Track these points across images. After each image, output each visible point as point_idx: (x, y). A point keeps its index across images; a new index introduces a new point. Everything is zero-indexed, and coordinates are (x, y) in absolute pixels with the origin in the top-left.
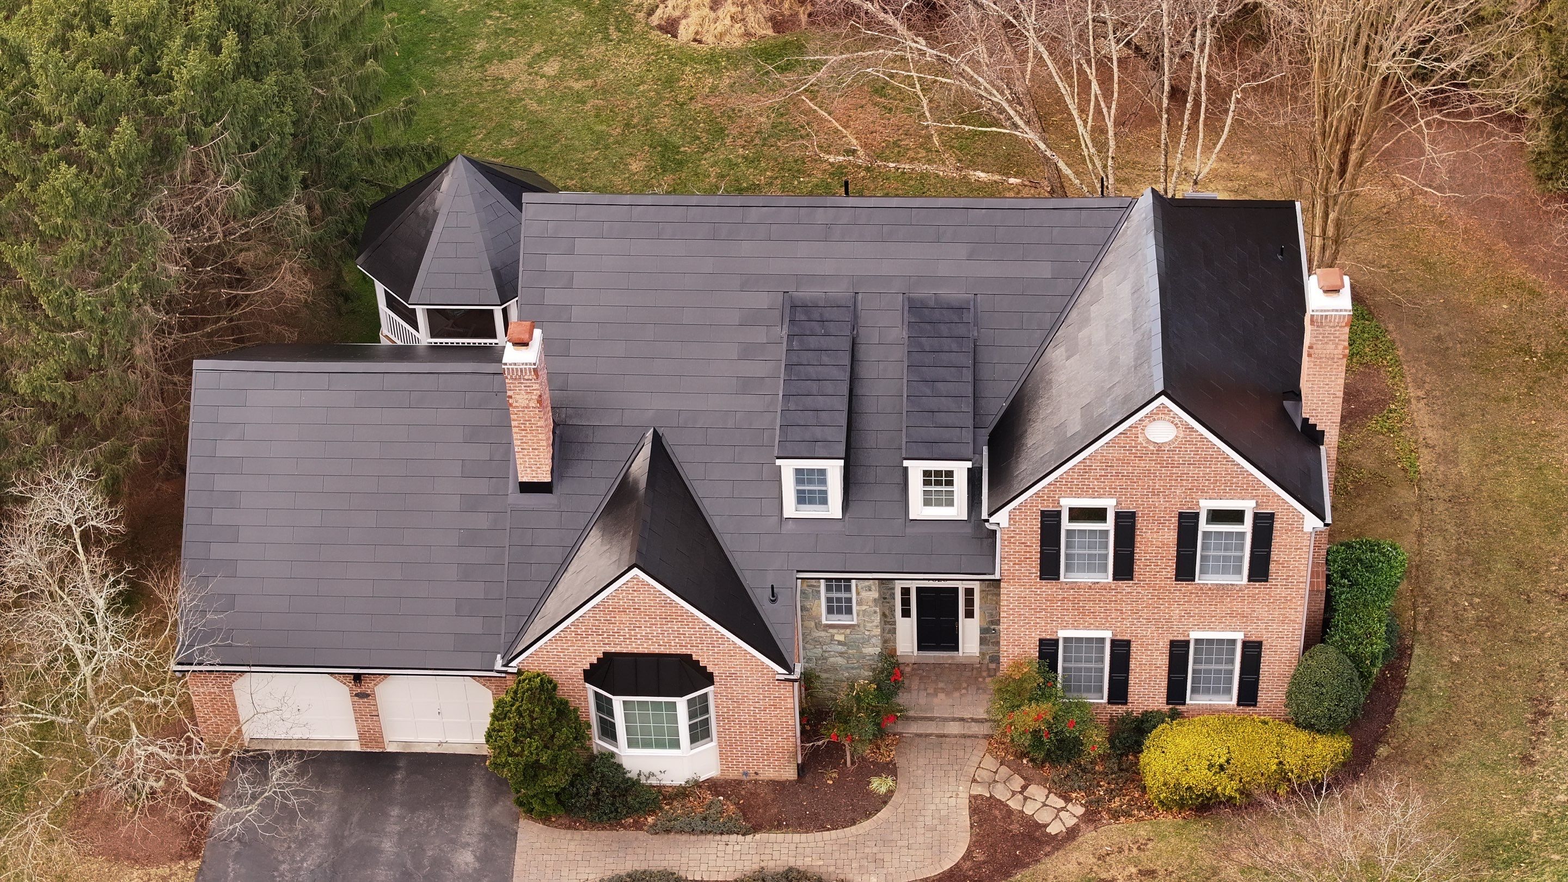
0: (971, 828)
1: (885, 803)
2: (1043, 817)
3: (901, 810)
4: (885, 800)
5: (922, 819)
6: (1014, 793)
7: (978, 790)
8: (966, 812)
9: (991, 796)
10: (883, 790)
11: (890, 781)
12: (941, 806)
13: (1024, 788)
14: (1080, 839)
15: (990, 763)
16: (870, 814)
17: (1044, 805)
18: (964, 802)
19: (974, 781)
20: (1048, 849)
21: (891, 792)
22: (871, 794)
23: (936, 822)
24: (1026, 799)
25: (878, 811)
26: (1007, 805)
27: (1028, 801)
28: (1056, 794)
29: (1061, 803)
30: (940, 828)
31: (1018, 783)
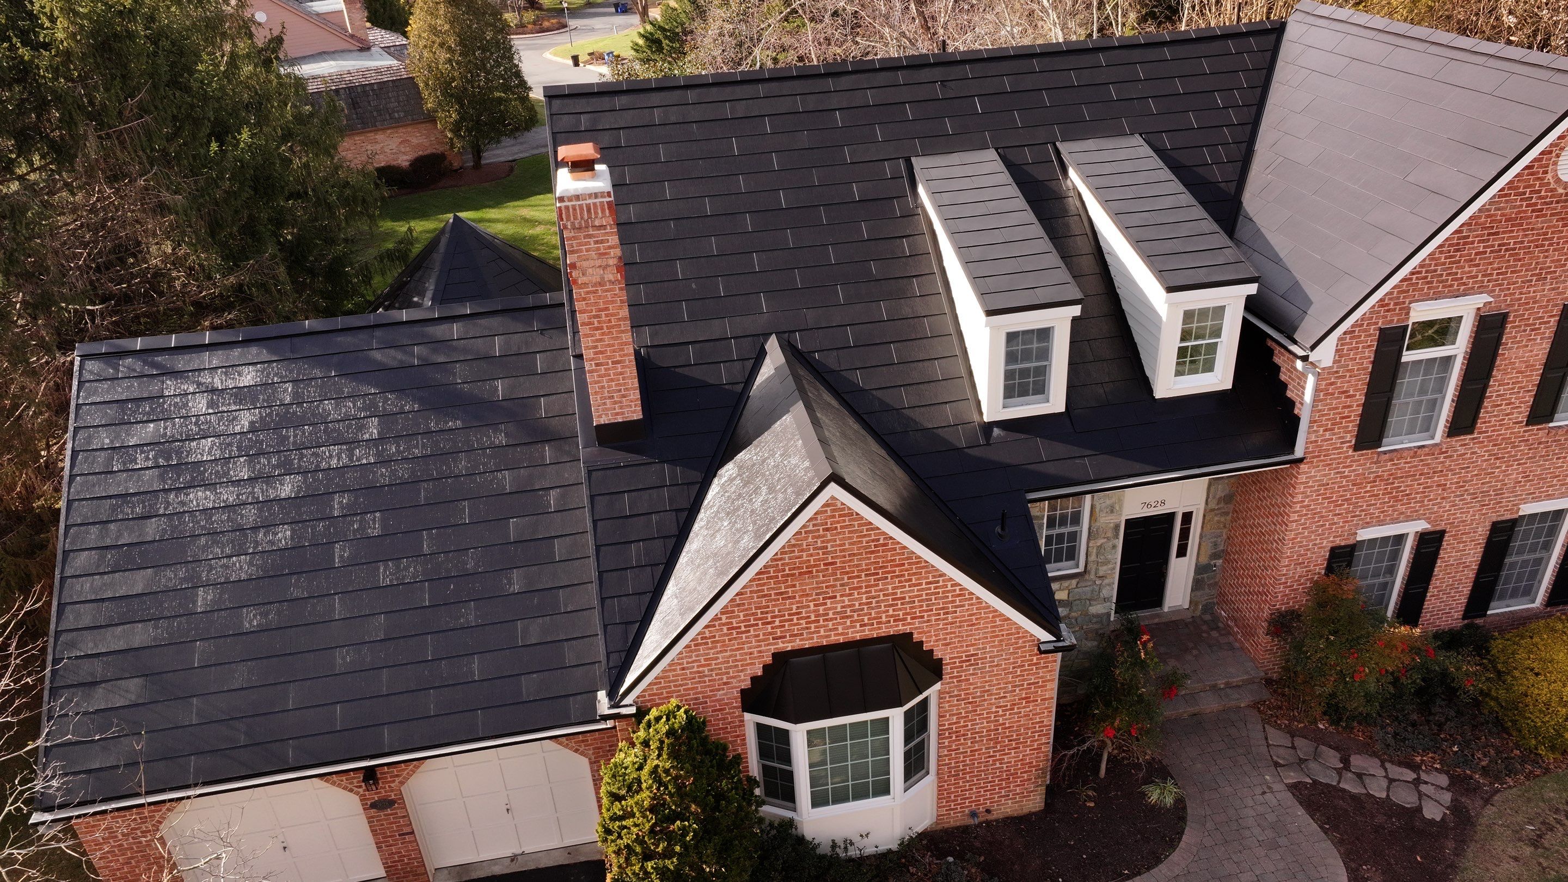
0: (1326, 833)
1: (1183, 819)
2: (1405, 797)
3: (1209, 825)
4: (1178, 814)
5: (1247, 833)
6: (1339, 772)
7: (1292, 777)
8: (1301, 811)
9: (1315, 782)
10: (1169, 801)
11: (1170, 785)
12: (1261, 809)
13: (1346, 761)
14: (1483, 821)
15: (1277, 737)
16: (1172, 840)
17: (1391, 781)
18: (1288, 798)
19: (1277, 765)
20: (1451, 844)
21: (1180, 803)
22: (1155, 811)
23: (1270, 833)
24: (1360, 776)
25: (1182, 833)
26: (1344, 790)
27: (1367, 780)
28: (1392, 762)
29: (1410, 775)
30: (1283, 841)
31: (1333, 758)
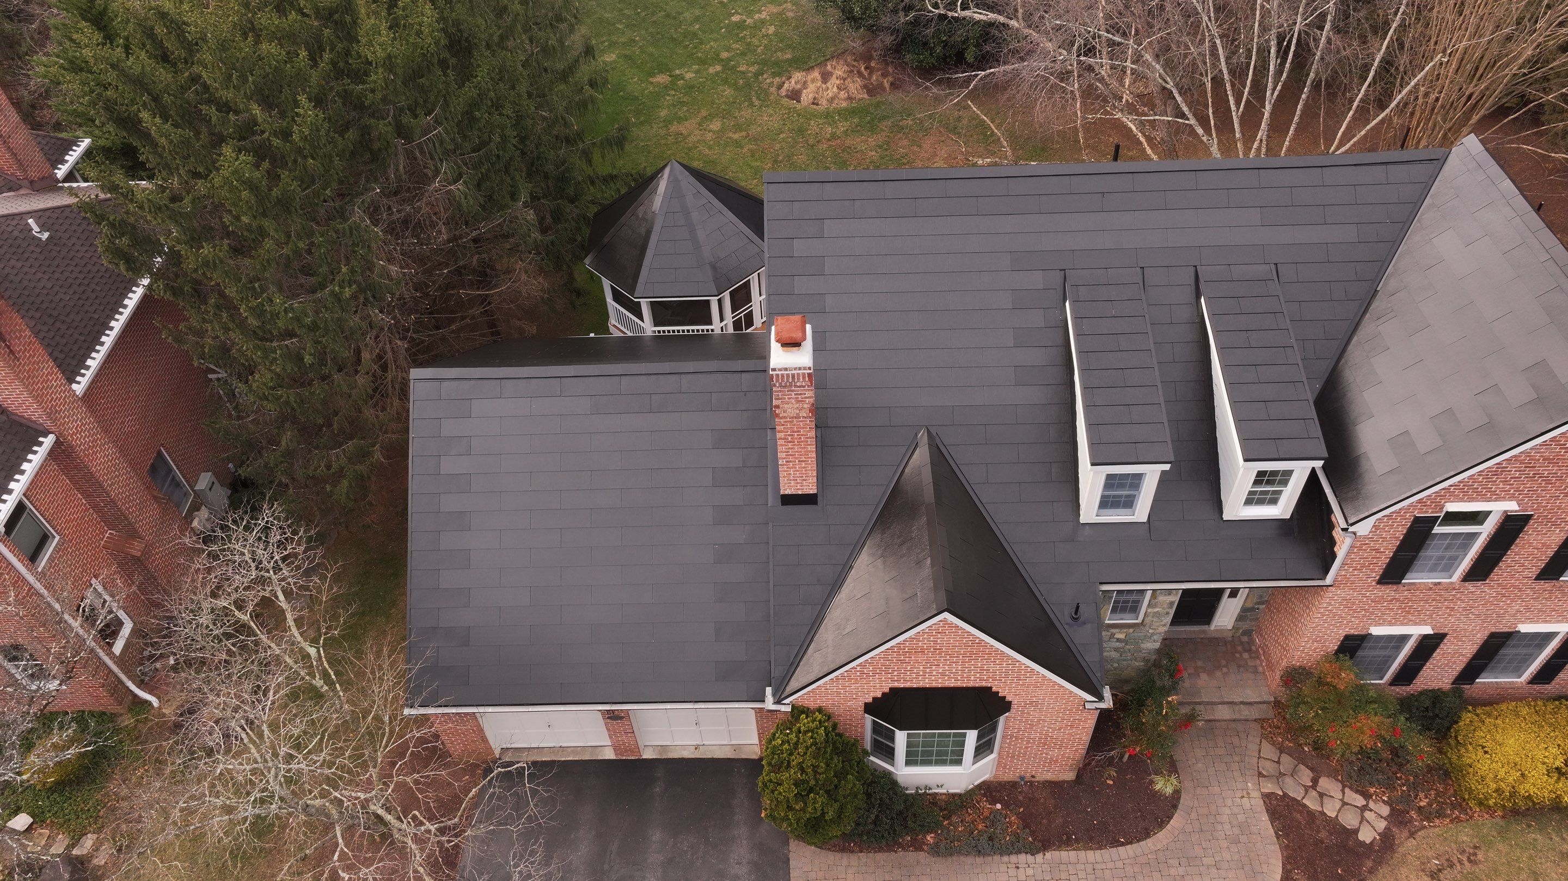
0: (1278, 838)
1: (1175, 807)
2: (1349, 820)
3: (1194, 815)
4: (1173, 802)
5: (1219, 827)
6: (1307, 789)
7: (1269, 787)
8: (1265, 817)
9: (1285, 795)
10: (1169, 790)
11: (1173, 780)
12: (1236, 810)
13: (1315, 781)
14: (1401, 850)
15: (1269, 751)
16: (1162, 822)
17: (1345, 803)
18: (1259, 804)
19: (1260, 775)
20: (1369, 864)
21: (1177, 793)
22: (1156, 796)
23: (1237, 831)
24: (1321, 795)
25: (1170, 818)
26: (1305, 806)
27: (1326, 800)
28: (1351, 788)
29: (1360, 801)
30: (1243, 838)
31: (1306, 776)
